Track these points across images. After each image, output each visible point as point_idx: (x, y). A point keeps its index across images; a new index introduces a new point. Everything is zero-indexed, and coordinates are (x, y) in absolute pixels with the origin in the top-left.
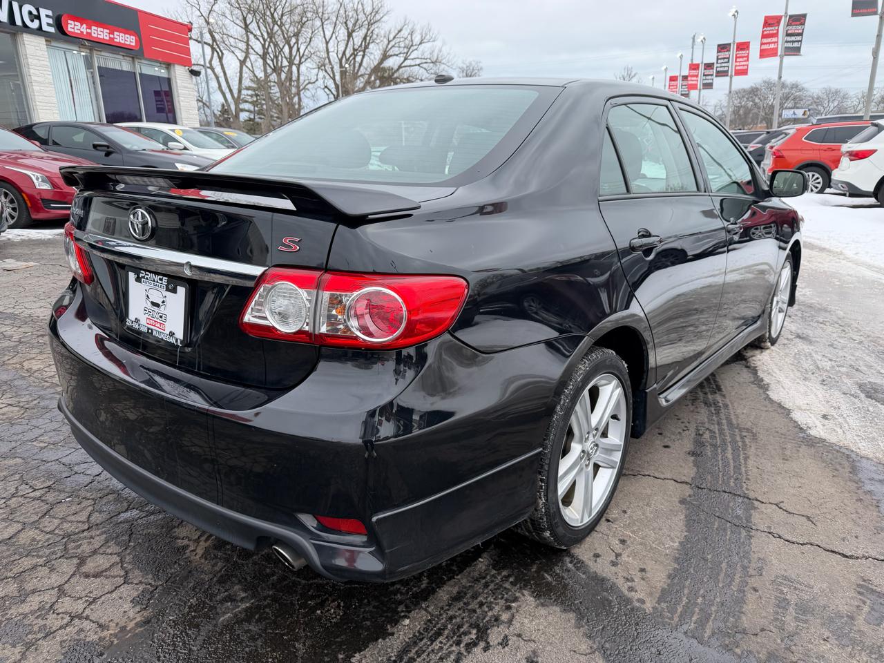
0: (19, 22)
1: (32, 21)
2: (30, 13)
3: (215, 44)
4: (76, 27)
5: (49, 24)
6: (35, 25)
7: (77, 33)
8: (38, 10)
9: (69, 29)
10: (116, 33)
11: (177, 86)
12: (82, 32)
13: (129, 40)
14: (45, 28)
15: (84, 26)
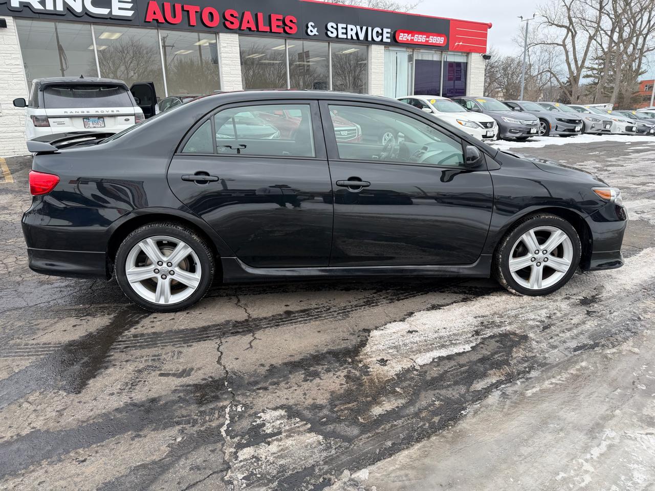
0: (370, 39)
1: (378, 37)
2: (377, 32)
3: (571, 26)
4: (405, 37)
5: (387, 38)
6: (378, 39)
7: (404, 41)
8: (382, 30)
9: (400, 39)
10: (431, 37)
11: (471, 68)
12: (408, 40)
13: (440, 40)
14: (385, 40)
15: (410, 35)
